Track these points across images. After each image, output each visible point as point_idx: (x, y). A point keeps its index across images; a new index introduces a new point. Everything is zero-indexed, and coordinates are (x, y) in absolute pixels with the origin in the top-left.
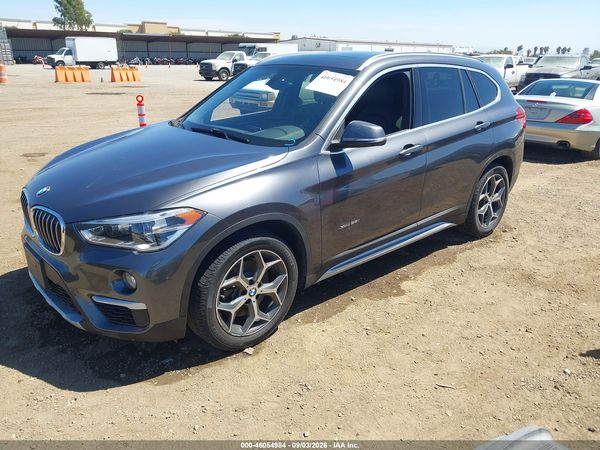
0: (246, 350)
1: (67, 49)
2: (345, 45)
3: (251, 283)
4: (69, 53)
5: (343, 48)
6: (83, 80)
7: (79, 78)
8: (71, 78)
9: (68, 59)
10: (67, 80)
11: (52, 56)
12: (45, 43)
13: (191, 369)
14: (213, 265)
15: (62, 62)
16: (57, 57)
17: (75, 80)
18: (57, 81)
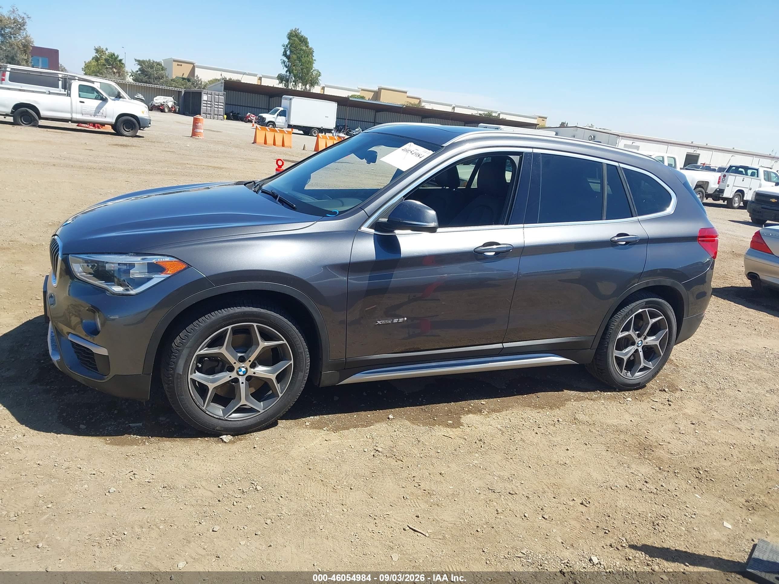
0: (224, 437)
1: (281, 109)
2: (629, 142)
3: (242, 360)
4: (283, 114)
5: (626, 146)
6: (283, 145)
7: (279, 142)
8: (270, 141)
9: (280, 121)
10: (265, 143)
11: (264, 115)
12: (263, 100)
13: (153, 439)
14: (191, 326)
15: (273, 124)
16: (268, 117)
17: (274, 144)
18: (255, 142)
